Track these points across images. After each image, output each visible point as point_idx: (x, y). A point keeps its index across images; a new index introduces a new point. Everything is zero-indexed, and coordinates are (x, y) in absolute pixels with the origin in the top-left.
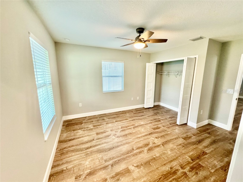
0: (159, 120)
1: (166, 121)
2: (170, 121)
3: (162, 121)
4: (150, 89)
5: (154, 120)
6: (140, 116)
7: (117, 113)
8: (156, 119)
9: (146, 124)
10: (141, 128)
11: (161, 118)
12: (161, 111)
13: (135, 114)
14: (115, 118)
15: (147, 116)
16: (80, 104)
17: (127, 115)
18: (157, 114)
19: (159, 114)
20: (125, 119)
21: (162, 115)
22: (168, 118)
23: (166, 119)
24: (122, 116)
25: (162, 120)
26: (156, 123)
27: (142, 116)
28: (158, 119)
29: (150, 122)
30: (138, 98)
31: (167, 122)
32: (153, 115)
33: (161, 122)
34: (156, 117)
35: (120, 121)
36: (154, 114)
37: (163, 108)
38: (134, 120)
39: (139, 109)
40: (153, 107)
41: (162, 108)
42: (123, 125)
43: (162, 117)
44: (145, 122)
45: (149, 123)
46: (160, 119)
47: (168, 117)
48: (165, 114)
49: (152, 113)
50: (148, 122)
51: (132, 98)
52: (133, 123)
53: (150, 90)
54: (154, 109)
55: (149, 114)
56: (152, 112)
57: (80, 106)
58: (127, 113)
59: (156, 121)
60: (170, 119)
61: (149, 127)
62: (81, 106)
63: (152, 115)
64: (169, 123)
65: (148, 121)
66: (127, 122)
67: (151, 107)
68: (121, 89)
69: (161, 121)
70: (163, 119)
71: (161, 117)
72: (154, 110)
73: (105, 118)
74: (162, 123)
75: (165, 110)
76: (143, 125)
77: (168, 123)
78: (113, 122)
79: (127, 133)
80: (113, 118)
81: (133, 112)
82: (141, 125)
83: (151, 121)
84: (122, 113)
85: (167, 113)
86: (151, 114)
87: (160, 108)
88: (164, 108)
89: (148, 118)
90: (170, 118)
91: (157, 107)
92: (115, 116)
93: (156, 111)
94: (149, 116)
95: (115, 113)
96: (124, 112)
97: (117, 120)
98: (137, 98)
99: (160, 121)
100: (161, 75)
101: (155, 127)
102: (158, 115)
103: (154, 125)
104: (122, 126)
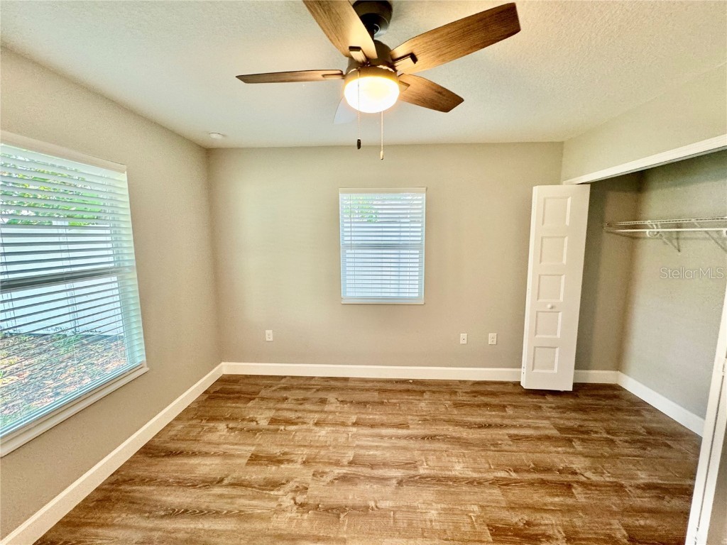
0: (570, 478)
1: (613, 501)
2: (641, 511)
3: (580, 496)
4: (549, 306)
5: (537, 469)
6: (470, 426)
7: (389, 386)
8: (548, 470)
9: (471, 482)
10: (431, 498)
11: (588, 474)
12: (614, 425)
13: (458, 405)
14: (365, 404)
15: (510, 436)
16: (267, 331)
17: (423, 404)
18: (570, 441)
19: (583, 440)
20: (400, 419)
21: (606, 450)
22: (638, 487)
23: (618, 488)
24: (394, 404)
25: (586, 485)
26: (536, 497)
27: (481, 426)
28: (560, 472)
29: (504, 479)
30: (492, 338)
31: (613, 514)
32: (548, 438)
33: (570, 501)
34: (558, 457)
35: (372, 426)
36: (555, 432)
37: (638, 406)
38: (432, 438)
39: (489, 388)
40: (570, 389)
41: (624, 404)
42: (371, 448)
43: (596, 471)
44: (474, 470)
45: (496, 482)
46: (574, 473)
47: (643, 477)
48: (627, 451)
49: (546, 423)
50: (490, 476)
51: (463, 336)
52: (416, 453)
53: (552, 307)
54: (571, 401)
55: (529, 427)
56: (548, 418)
57: (267, 340)
58: (426, 396)
59: (543, 483)
60: (647, 501)
61: (476, 508)
62: (271, 339)
63: (539, 438)
64: (626, 527)
65: (499, 467)
66: (398, 437)
67: (562, 389)
68: (417, 295)
69: (577, 490)
70: (596, 485)
71: (587, 462)
72: (564, 409)
73: (331, 397)
74: (570, 510)
75: (638, 427)
76: (456, 480)
77: (616, 524)
78: (343, 424)
79: (350, 503)
80: (359, 403)
81: (455, 393)
82: (448, 478)
83: (515, 471)
84: (408, 391)
85: (644, 444)
86: (537, 428)
87: (615, 403)
88: (638, 413)
89: (507, 445)
90: (648, 487)
91: (595, 392)
92: (375, 396)
93: (573, 419)
94: (516, 439)
95: (381, 384)
96: (418, 388)
97: (363, 416)
98: (487, 339)
99: (569, 486)
100: (634, 238)
101: (517, 518)
102: (578, 446)
103: (512, 507)
104: (362, 452)
